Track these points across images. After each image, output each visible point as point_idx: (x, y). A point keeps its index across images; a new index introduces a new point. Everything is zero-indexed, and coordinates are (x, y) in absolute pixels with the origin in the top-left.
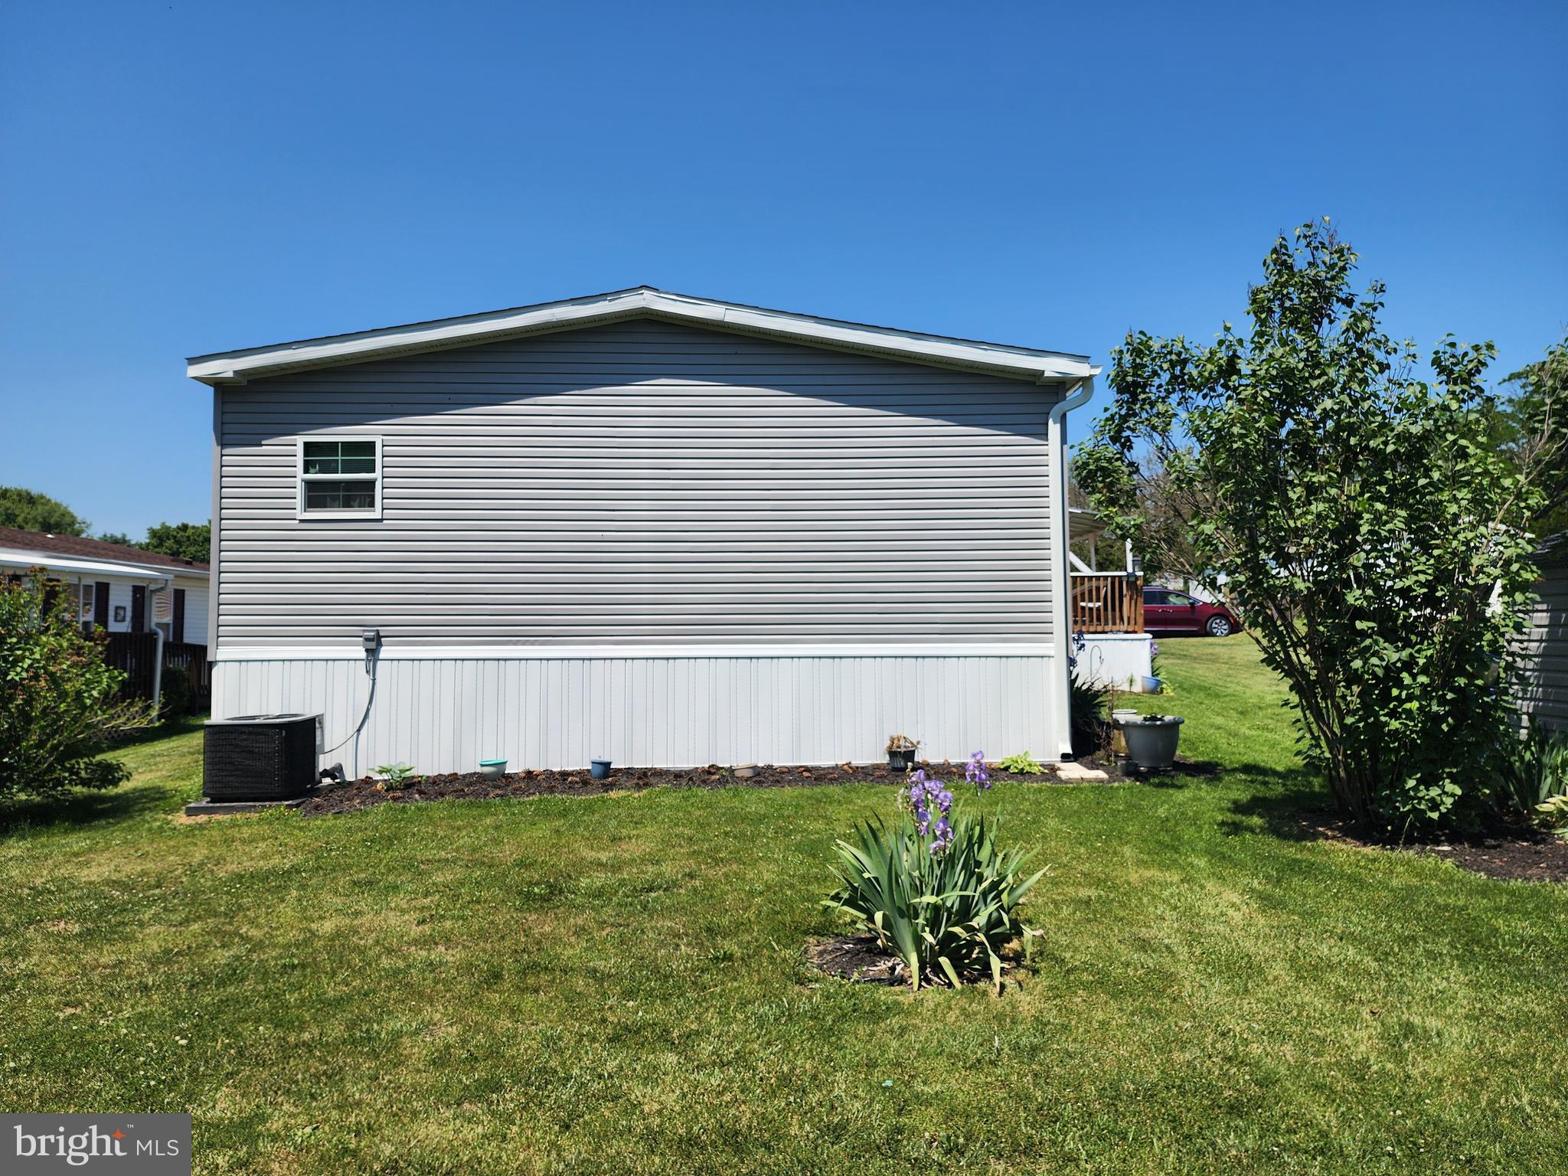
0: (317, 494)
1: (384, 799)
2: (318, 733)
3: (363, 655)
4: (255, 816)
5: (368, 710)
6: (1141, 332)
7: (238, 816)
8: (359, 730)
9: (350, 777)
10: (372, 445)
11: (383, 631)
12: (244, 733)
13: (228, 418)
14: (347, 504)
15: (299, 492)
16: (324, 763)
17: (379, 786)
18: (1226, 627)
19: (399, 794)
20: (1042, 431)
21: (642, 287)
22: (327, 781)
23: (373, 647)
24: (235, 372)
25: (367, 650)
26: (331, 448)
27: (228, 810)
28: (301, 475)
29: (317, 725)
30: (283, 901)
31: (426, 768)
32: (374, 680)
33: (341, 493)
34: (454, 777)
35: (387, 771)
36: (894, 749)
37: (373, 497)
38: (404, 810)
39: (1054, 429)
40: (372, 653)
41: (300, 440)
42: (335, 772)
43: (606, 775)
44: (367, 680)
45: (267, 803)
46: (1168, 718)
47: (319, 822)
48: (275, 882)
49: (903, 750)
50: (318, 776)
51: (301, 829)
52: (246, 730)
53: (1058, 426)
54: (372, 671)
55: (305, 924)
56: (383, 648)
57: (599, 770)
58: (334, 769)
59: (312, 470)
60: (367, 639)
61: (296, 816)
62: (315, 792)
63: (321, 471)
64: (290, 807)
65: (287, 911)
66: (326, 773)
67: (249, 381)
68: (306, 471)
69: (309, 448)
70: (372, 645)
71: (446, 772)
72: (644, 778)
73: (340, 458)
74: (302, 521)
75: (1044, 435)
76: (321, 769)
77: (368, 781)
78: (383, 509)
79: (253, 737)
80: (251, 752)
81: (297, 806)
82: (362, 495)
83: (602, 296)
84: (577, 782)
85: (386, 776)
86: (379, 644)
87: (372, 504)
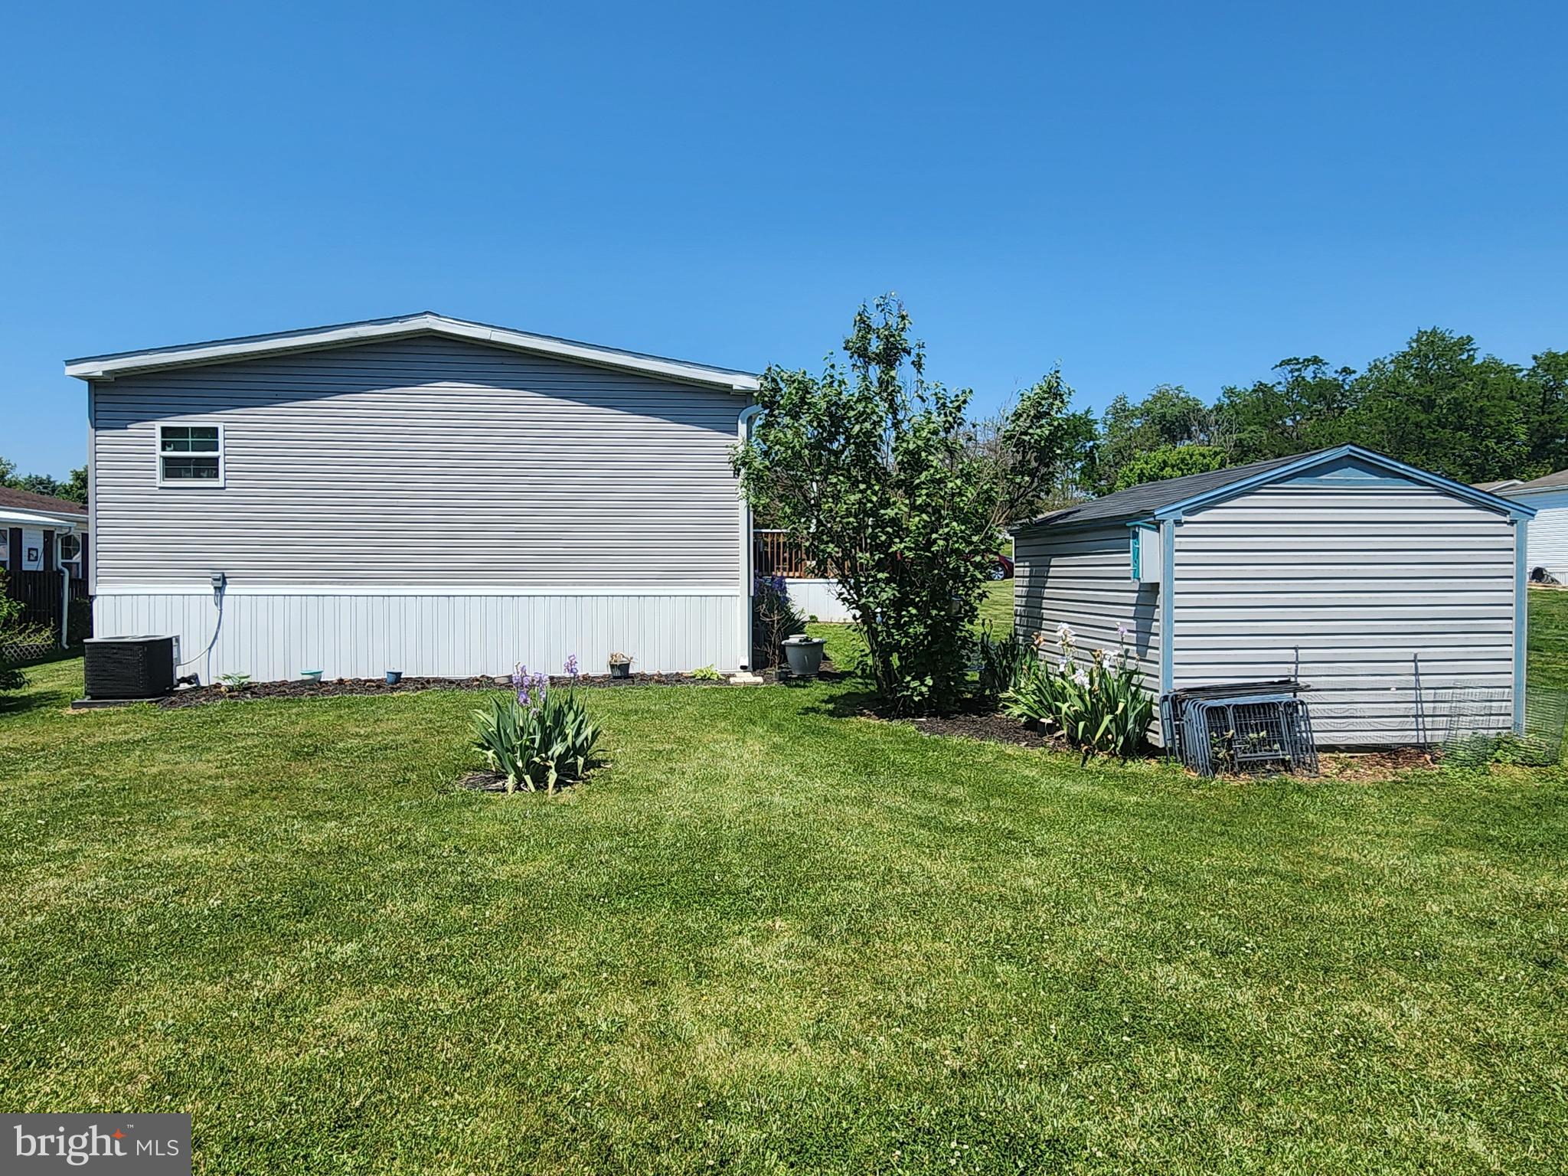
0: (173, 468)
1: (224, 697)
2: (175, 649)
3: (212, 591)
4: (123, 709)
5: (217, 633)
6: (777, 366)
7: (111, 709)
8: (210, 648)
9: (204, 683)
10: (216, 429)
11: (227, 573)
12: (114, 648)
13: (99, 407)
14: (197, 475)
15: (158, 465)
16: (180, 672)
17: (222, 689)
18: (1002, 573)
19: (236, 693)
20: (732, 427)
21: (425, 313)
22: (184, 686)
23: (221, 584)
24: (104, 372)
25: (215, 588)
26: (183, 432)
27: (104, 705)
28: (159, 453)
29: (174, 643)
30: (129, 757)
31: (261, 677)
32: (221, 610)
33: (192, 467)
34: (284, 683)
35: (229, 678)
36: (613, 663)
37: (217, 470)
38: (236, 704)
39: (742, 428)
40: (220, 590)
41: (158, 425)
42: (192, 679)
43: (397, 680)
44: (216, 610)
45: (134, 700)
46: (815, 640)
47: (170, 712)
48: (125, 747)
49: (618, 664)
50: (175, 682)
51: (155, 716)
52: (113, 646)
53: (745, 425)
54: (219, 604)
55: (140, 769)
56: (227, 586)
57: (392, 678)
58: (191, 677)
59: (168, 449)
60: (215, 580)
61: (156, 709)
62: (172, 693)
63: (175, 450)
64: (151, 702)
65: (129, 763)
66: (183, 680)
67: (115, 379)
68: (164, 449)
69: (165, 431)
70: (219, 584)
71: (279, 679)
72: (424, 684)
73: (190, 439)
74: (161, 488)
75: (735, 432)
76: (178, 677)
77: (218, 686)
78: (225, 479)
79: (121, 651)
80: (120, 663)
81: (156, 702)
82: (208, 468)
83: (396, 319)
84: (373, 686)
85: (229, 683)
86: (224, 583)
87: (216, 476)
